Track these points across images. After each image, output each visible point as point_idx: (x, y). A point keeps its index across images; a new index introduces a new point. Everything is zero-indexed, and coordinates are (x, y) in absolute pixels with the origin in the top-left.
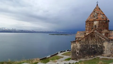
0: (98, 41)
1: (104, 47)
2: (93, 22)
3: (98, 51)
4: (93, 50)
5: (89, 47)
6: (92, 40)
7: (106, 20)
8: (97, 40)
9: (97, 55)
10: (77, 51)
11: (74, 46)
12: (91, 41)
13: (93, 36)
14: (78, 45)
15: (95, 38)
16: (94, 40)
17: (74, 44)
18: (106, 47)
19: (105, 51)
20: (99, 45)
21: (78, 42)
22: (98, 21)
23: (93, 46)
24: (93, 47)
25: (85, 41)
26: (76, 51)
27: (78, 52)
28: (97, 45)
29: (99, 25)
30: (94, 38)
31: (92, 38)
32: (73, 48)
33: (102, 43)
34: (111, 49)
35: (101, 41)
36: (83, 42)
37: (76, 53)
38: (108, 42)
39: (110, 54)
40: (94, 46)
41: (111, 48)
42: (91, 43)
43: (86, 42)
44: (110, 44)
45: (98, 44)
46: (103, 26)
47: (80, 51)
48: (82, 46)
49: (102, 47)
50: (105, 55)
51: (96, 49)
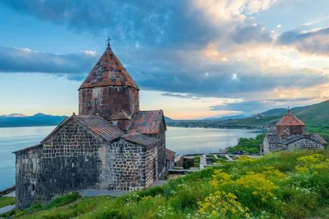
0: (84, 145)
1: (100, 161)
2: (92, 92)
3: (85, 175)
4: (73, 174)
5: (64, 165)
6: (71, 144)
7: (122, 86)
8: (81, 141)
9: (82, 186)
10: (31, 182)
11: (24, 166)
12: (68, 147)
13: (72, 131)
14: (34, 160)
15: (77, 137)
16: (76, 144)
17: (24, 158)
18: (104, 162)
19: (103, 173)
20: (88, 157)
21: (34, 153)
22: (102, 88)
23: (73, 161)
24: (73, 165)
25: (54, 147)
26: (29, 181)
27: (35, 183)
28: (82, 157)
29: (103, 98)
30: (75, 136)
31: (70, 138)
32: (20, 171)
33: (96, 150)
34: (116, 167)
35: (93, 144)
36: (47, 151)
37: (30, 188)
38: (109, 147)
39: (115, 182)
40: (75, 160)
41: (117, 163)
42: (68, 151)
43: (55, 151)
44: (113, 150)
45: (84, 153)
46: (114, 100)
47: (39, 181)
48: (44, 162)
49: (95, 161)
50: (103, 185)
51: (79, 170)
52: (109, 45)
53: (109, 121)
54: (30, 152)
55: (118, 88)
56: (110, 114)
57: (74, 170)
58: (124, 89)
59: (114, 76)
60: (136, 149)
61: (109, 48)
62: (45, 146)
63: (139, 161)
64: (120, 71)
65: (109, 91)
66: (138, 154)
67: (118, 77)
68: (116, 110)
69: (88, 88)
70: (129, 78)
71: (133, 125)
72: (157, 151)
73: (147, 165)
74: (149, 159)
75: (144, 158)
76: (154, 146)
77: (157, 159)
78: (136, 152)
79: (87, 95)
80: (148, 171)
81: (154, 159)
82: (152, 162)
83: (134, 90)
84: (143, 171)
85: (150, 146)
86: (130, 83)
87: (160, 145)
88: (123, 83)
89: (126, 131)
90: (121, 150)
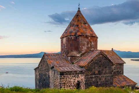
0: (46, 69)
1: (50, 77)
3: (47, 83)
7: (75, 35)
8: (46, 66)
11: (36, 75)
14: (38, 73)
19: (51, 83)
20: (47, 75)
22: (66, 38)
29: (66, 44)
31: (44, 64)
33: (49, 72)
34: (53, 81)
38: (52, 71)
42: (44, 71)
46: (71, 44)
52: (79, 8)
53: (67, 57)
54: (37, 70)
55: (73, 37)
56: (68, 53)
57: (45, 80)
58: (76, 37)
59: (73, 30)
60: (58, 73)
61: (79, 11)
62: (39, 67)
64: (78, 26)
65: (68, 40)
66: (58, 76)
67: (75, 30)
68: (72, 51)
69: (62, 38)
70: (84, 30)
71: (80, 60)
72: (83, 77)
73: (65, 83)
74: (67, 80)
75: (60, 78)
76: (79, 74)
77: (84, 82)
78: (58, 75)
79: (62, 42)
80: (66, 86)
81: (78, 81)
82: (72, 82)
83: (87, 37)
84: (60, 85)
85: (70, 73)
86: (81, 33)
87: (94, 74)
88: (76, 33)
89: (73, 63)
90: (54, 73)
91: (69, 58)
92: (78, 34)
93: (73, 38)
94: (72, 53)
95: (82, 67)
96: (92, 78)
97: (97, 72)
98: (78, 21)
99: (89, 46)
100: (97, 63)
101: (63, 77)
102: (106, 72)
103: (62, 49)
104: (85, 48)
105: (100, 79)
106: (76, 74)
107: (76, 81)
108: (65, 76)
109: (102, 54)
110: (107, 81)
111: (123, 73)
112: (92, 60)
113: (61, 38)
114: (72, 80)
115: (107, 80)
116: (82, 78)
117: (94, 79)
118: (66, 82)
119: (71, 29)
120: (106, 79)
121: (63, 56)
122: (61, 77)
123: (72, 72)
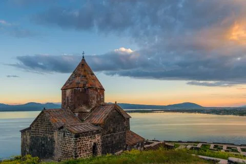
0: (48, 130)
1: (54, 141)
2: (66, 92)
3: (48, 150)
4: (43, 148)
5: (39, 142)
6: (42, 128)
7: (83, 87)
8: (47, 127)
9: (47, 157)
11: (24, 140)
12: (41, 130)
13: (43, 120)
14: (28, 136)
16: (44, 128)
17: (24, 135)
18: (56, 142)
19: (56, 150)
20: (49, 138)
21: (28, 132)
22: (71, 90)
23: (43, 140)
24: (43, 142)
25: (35, 130)
26: (26, 149)
28: (47, 138)
29: (71, 97)
30: (44, 123)
31: (42, 124)
33: (53, 134)
34: (62, 147)
35: (51, 129)
38: (58, 132)
39: (61, 157)
41: (62, 144)
42: (41, 132)
44: (60, 135)
45: (48, 135)
46: (78, 97)
47: (30, 150)
48: (32, 139)
49: (52, 141)
50: (56, 158)
51: (46, 146)
52: (83, 57)
53: (74, 113)
54: (26, 131)
55: (81, 89)
56: (75, 108)
57: (43, 145)
58: (85, 90)
59: (80, 80)
60: (71, 135)
61: (83, 60)
62: (32, 128)
63: (73, 144)
64: (85, 76)
65: (75, 92)
66: (72, 139)
67: (83, 81)
68: (80, 105)
69: (64, 90)
70: (93, 81)
71: (91, 116)
72: (100, 137)
73: (80, 148)
74: (83, 143)
75: (76, 142)
76: (95, 134)
77: (101, 144)
78: (71, 137)
79: (64, 94)
80: (82, 152)
81: (95, 144)
82: (89, 145)
83: (96, 90)
84: (75, 151)
85: (86, 134)
86: (91, 85)
87: (109, 132)
88: (84, 85)
89: (83, 121)
90: (64, 135)
91: (77, 114)
92: (87, 85)
93: (81, 91)
94: (81, 108)
95: (97, 125)
96: (107, 137)
97: (112, 130)
98: (85, 71)
99: (99, 99)
100: (112, 120)
101: (78, 140)
102: (119, 129)
103: (64, 103)
104: (94, 102)
105: (115, 138)
106: (93, 134)
107: (93, 143)
108: (80, 139)
109: (116, 110)
110: (121, 140)
111: (129, 129)
112: (108, 116)
113: (62, 89)
114: (88, 143)
115: (121, 138)
116: (98, 138)
117: (109, 139)
118: (82, 146)
119: (78, 80)
120: (119, 137)
121: (68, 111)
122: (76, 140)
123: (88, 132)
